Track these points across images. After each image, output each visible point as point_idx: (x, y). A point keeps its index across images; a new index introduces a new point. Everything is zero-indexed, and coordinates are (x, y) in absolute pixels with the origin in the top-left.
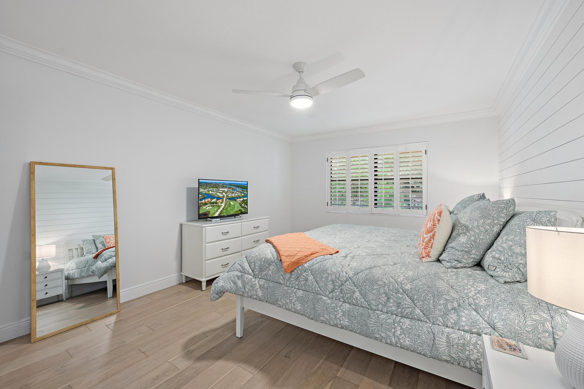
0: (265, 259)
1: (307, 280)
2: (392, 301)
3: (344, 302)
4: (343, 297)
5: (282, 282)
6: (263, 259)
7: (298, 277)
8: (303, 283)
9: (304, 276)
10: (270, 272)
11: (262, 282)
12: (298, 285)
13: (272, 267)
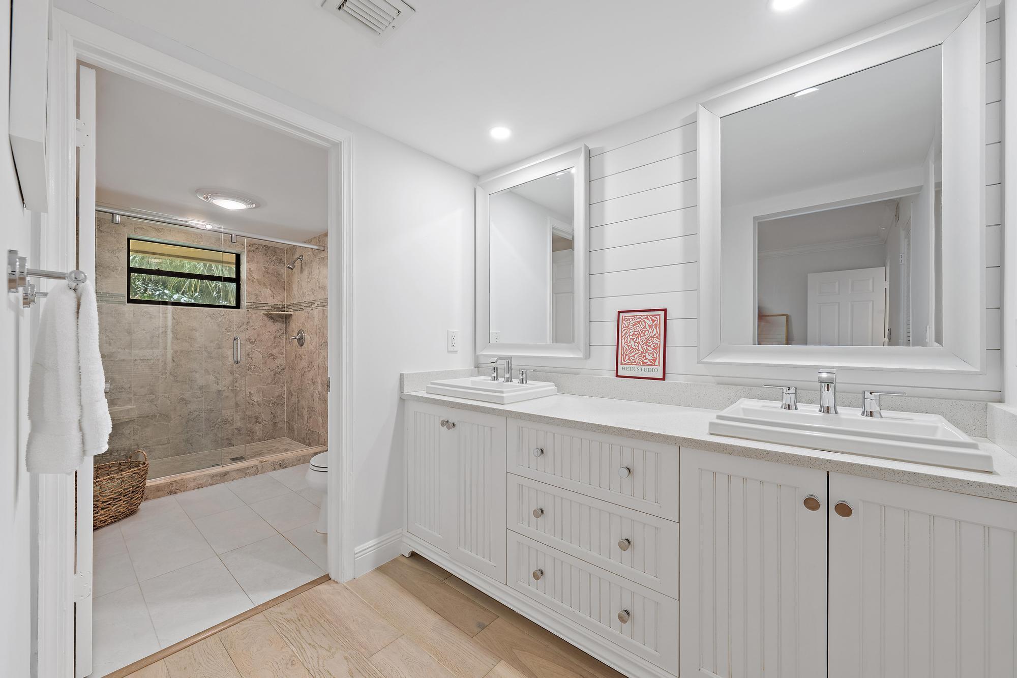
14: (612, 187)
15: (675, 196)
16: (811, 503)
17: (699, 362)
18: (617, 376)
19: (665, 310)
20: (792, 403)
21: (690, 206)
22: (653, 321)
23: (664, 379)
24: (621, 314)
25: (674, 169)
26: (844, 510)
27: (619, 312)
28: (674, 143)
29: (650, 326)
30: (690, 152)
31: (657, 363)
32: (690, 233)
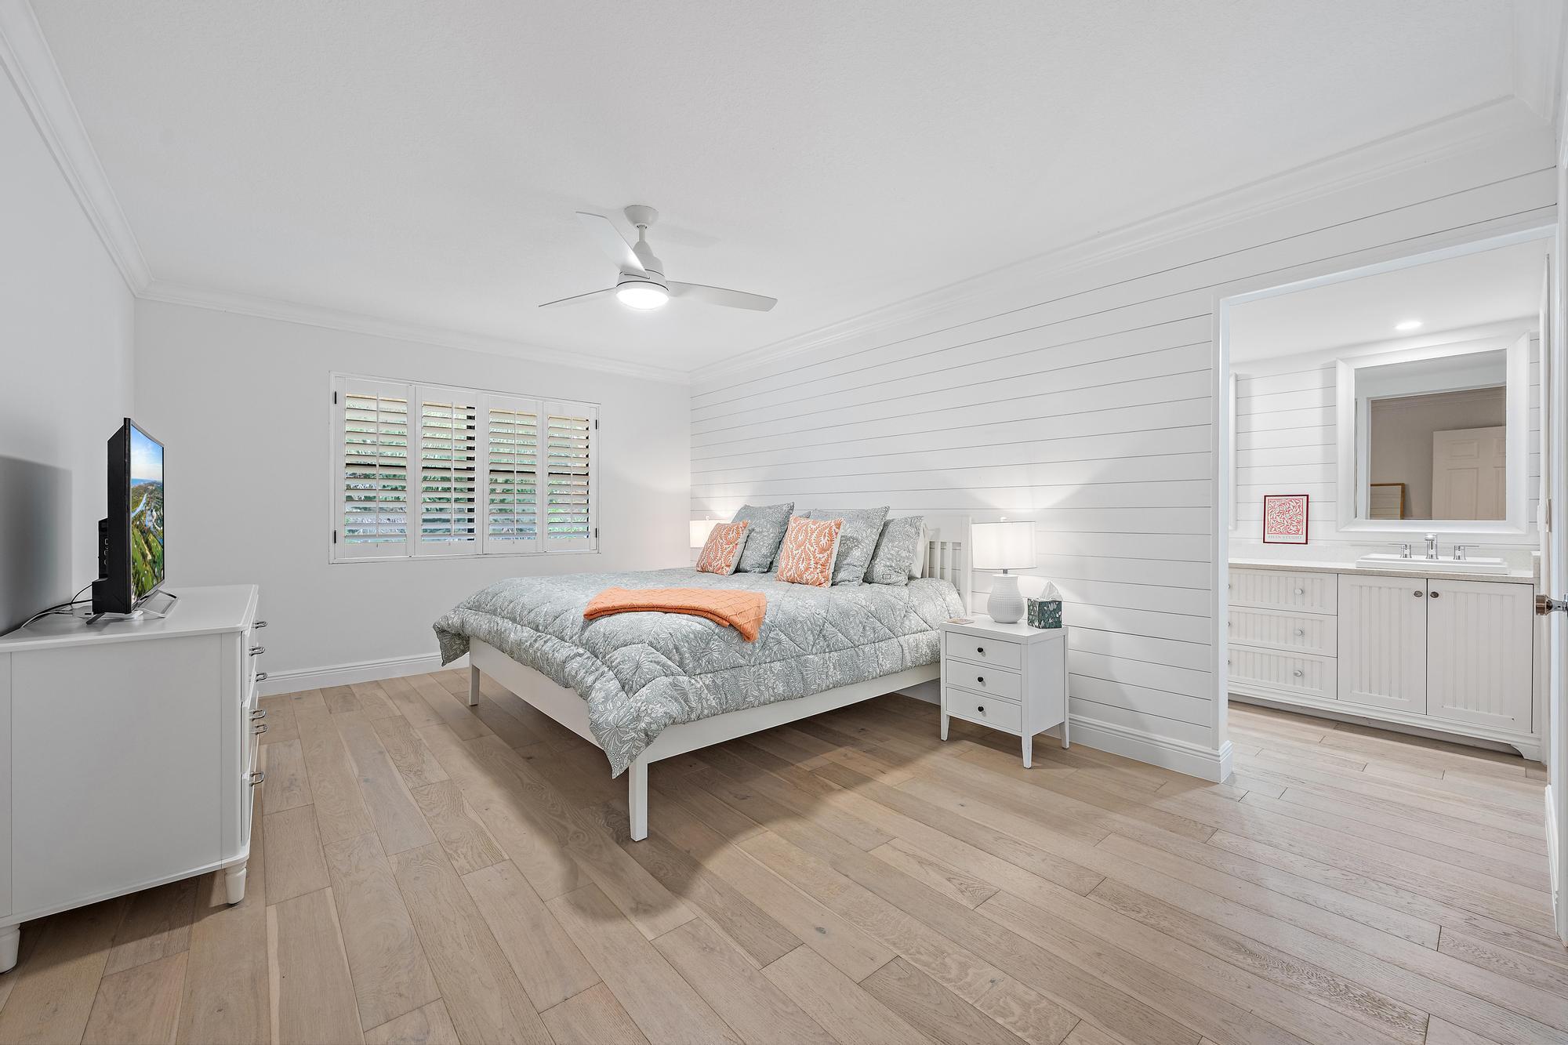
0: (695, 635)
1: (779, 642)
2: (867, 628)
3: (830, 652)
4: (828, 646)
5: (742, 661)
6: (692, 636)
7: (764, 644)
8: (775, 649)
9: (773, 638)
10: (716, 654)
11: (708, 679)
12: (770, 655)
13: (714, 645)
14: (1258, 405)
15: (1316, 417)
16: (1418, 594)
17: (1337, 531)
18: (1264, 542)
19: (1308, 496)
20: (1408, 554)
21: (1330, 424)
22: (1297, 503)
23: (1307, 543)
24: (1267, 498)
25: (1316, 398)
26: (1435, 595)
27: (1265, 496)
28: (1316, 380)
29: (1294, 507)
30: (1330, 387)
31: (1300, 533)
32: (1330, 443)
